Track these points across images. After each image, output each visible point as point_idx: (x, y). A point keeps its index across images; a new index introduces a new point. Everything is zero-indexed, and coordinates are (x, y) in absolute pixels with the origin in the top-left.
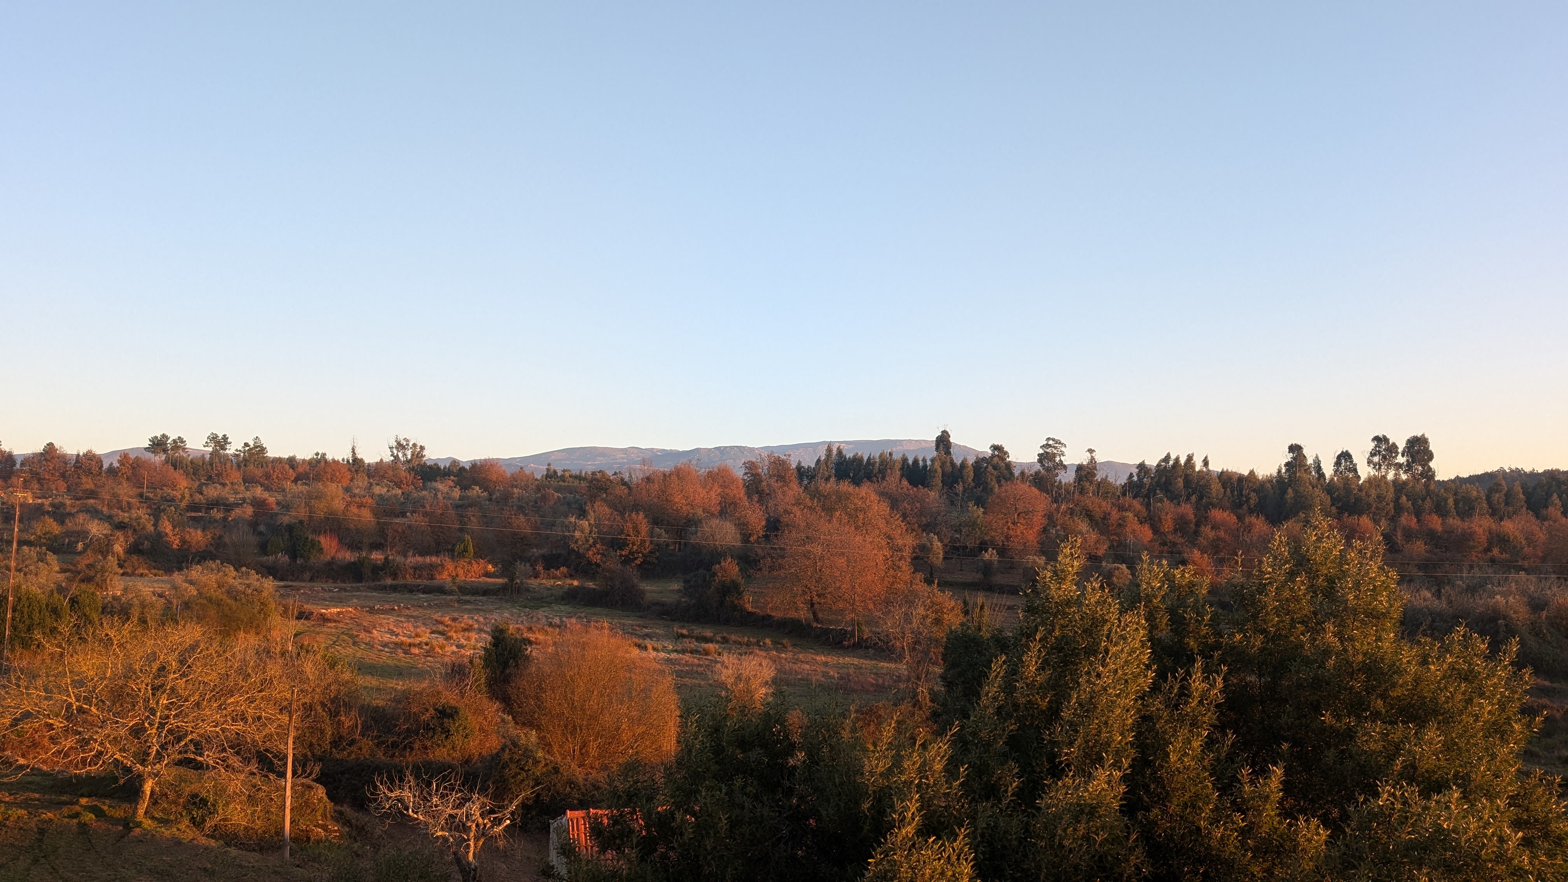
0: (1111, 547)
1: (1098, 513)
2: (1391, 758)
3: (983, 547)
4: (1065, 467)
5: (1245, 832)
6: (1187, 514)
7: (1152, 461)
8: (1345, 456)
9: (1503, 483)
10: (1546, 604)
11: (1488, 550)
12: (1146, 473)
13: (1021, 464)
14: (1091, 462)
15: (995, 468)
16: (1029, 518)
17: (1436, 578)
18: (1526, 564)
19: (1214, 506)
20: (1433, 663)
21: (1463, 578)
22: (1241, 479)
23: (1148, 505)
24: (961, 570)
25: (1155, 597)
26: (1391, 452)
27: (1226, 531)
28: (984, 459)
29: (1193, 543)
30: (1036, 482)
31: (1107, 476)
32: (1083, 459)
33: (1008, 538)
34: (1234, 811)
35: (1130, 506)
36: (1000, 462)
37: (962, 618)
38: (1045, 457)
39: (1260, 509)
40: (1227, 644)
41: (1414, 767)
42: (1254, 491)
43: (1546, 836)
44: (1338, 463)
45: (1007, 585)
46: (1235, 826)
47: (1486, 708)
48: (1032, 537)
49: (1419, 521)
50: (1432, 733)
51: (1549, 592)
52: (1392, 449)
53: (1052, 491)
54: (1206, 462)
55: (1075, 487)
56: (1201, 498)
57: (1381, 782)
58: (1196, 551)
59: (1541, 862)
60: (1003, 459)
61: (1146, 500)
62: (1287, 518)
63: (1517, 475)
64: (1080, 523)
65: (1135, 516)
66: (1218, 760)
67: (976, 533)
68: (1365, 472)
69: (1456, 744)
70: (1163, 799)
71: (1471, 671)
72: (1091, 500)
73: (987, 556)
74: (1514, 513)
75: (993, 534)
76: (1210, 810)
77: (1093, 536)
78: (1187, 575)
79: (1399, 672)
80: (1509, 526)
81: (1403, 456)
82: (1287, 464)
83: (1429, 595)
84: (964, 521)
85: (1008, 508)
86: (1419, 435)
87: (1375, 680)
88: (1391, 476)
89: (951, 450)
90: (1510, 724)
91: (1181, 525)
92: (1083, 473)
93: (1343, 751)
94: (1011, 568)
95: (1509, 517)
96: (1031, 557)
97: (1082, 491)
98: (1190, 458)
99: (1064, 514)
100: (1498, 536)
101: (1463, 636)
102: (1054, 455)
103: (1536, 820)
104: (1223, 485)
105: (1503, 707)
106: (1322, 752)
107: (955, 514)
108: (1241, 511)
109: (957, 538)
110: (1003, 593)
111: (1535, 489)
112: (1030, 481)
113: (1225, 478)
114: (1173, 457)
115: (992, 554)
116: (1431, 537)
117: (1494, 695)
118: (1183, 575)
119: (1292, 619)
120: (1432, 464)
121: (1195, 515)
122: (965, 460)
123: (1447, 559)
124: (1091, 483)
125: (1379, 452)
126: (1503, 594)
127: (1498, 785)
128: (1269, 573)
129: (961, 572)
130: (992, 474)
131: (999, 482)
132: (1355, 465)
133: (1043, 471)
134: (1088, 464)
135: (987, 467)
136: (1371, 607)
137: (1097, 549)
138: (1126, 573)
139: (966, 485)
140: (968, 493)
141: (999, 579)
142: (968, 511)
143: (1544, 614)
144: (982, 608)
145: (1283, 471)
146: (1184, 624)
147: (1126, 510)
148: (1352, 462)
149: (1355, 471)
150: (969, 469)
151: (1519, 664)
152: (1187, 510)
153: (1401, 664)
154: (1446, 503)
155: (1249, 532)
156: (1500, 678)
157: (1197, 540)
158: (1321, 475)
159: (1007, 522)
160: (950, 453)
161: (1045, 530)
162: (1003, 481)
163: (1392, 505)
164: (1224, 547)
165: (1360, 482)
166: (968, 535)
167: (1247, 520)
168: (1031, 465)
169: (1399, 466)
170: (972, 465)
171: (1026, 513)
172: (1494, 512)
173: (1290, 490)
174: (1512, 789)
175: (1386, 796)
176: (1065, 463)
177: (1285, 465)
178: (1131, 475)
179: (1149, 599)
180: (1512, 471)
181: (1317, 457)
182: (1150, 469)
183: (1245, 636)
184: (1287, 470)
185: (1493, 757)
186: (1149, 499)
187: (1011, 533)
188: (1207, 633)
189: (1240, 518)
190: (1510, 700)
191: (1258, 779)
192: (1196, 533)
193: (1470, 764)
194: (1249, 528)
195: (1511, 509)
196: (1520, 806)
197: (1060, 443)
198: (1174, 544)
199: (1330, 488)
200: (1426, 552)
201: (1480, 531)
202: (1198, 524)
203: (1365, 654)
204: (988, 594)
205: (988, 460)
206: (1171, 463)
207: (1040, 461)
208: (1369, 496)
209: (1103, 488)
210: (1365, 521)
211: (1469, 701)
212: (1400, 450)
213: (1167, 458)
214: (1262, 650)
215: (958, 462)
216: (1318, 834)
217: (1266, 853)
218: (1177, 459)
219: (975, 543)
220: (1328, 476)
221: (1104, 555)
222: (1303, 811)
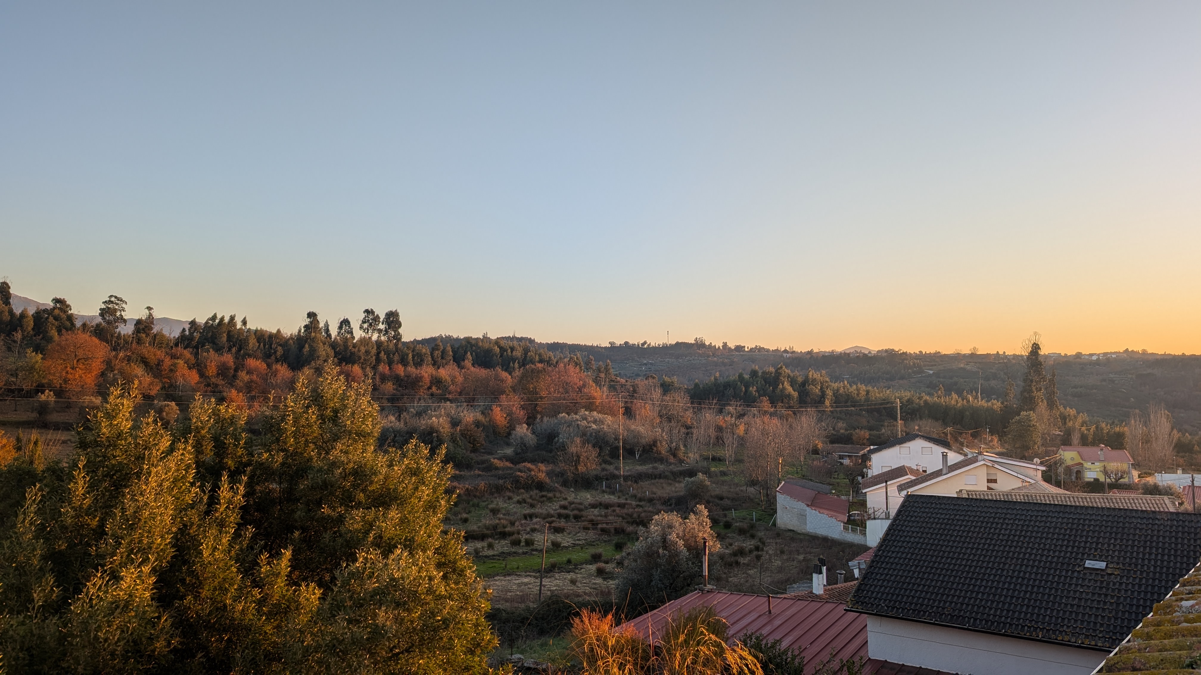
0: (163, 388)
1: (153, 360)
2: (367, 532)
3: (40, 389)
4: (125, 321)
5: (261, 603)
6: (228, 362)
7: (201, 320)
8: (345, 322)
9: (441, 344)
10: (460, 422)
11: (430, 388)
12: (196, 329)
13: (83, 317)
14: (149, 317)
15: (56, 318)
16: (88, 364)
17: (399, 407)
18: (450, 397)
19: (250, 356)
20: (396, 465)
21: (414, 407)
22: (271, 336)
23: (196, 355)
24: (16, 410)
25: (203, 428)
26: (376, 321)
27: (257, 376)
28: (45, 311)
29: (231, 385)
30: (96, 333)
31: (162, 329)
32: (143, 314)
33: (66, 381)
34: (253, 587)
35: (181, 355)
36: (61, 314)
37: (14, 454)
38: (106, 312)
39: (285, 359)
40: (256, 462)
41: (381, 537)
42: (280, 345)
43: (454, 571)
44: (340, 328)
45: (62, 423)
46: (254, 598)
47: (425, 492)
48: (90, 380)
49: (390, 369)
50: (394, 514)
51: (462, 414)
52: (376, 319)
53: (111, 341)
54: (244, 322)
55: (133, 338)
56: (240, 350)
57: (359, 551)
58: (233, 391)
59: (452, 588)
60: (65, 312)
61: (195, 350)
62: (303, 366)
63: (449, 339)
64: (136, 368)
65: (185, 363)
66: (241, 550)
67: (33, 377)
68: (358, 334)
69: (407, 518)
70: (195, 588)
71: (418, 468)
72: (148, 350)
73: (43, 397)
74: (446, 364)
75: (51, 377)
76: (235, 590)
77: (148, 379)
78: (230, 411)
79: (375, 474)
80: (443, 373)
81: (383, 324)
82: (306, 326)
83: (393, 419)
84: (21, 366)
85: (68, 354)
86: (394, 310)
87: (359, 480)
88: (375, 337)
89: (11, 301)
90: (438, 501)
91: (223, 371)
92: (141, 327)
93: (335, 533)
94: (67, 407)
95: (443, 367)
96: (88, 397)
97: (139, 341)
98: (232, 318)
99: (122, 360)
100: (436, 379)
101: (415, 445)
102: (115, 310)
103: (449, 561)
104: (257, 340)
105: (435, 490)
106: (321, 535)
107: (11, 359)
108: (269, 360)
109: (12, 381)
110: (59, 429)
111: (458, 348)
112: (91, 332)
113: (260, 335)
114: (219, 316)
115: (49, 395)
116: (397, 379)
117: (430, 483)
118: (226, 411)
119: (306, 440)
120: (400, 330)
121: (235, 363)
122: (25, 310)
123: (406, 395)
124: (147, 335)
125: (368, 320)
126: (436, 416)
127: (430, 542)
128: (292, 407)
129: (15, 412)
130: (53, 324)
131: (59, 331)
132: (352, 329)
133: (104, 324)
134: (147, 319)
135: (47, 318)
136: (361, 429)
137: (150, 390)
138: (175, 408)
139: (26, 333)
140: (27, 340)
141: (55, 417)
142: (26, 357)
143: (459, 428)
144: (36, 443)
145: (303, 331)
146: (224, 448)
147: (178, 358)
148: (349, 327)
149: (352, 333)
150: (29, 319)
151: (445, 462)
152: (228, 359)
153: (377, 468)
154: (407, 357)
155: (275, 376)
156: (435, 472)
157: (234, 382)
158: (329, 336)
159: (66, 367)
160: (9, 303)
161: (103, 374)
162: (64, 331)
163: (374, 358)
164: (255, 387)
165: (355, 341)
166: (24, 379)
167: (274, 367)
168: (93, 318)
169: (380, 331)
170: (33, 315)
171: (86, 359)
172: (435, 363)
173: (307, 346)
174: (437, 544)
175: (361, 560)
176: (125, 318)
177: (304, 327)
178: (184, 330)
179: (198, 430)
180: (446, 337)
181: (327, 322)
182: (200, 326)
183: (270, 454)
184: (305, 331)
185: (428, 524)
186: (198, 349)
187: (70, 376)
188: (242, 454)
189: (269, 366)
190: (439, 485)
191: (273, 561)
192: (235, 377)
193: (415, 530)
194: (275, 374)
195: (444, 361)
196: (441, 554)
197: (121, 300)
198: (217, 385)
199: (334, 345)
200: (394, 389)
201: (426, 375)
202: (236, 370)
203: (355, 463)
204: (43, 431)
205: (49, 312)
206: (217, 321)
207: (102, 315)
208: (359, 351)
209: (158, 340)
210: (356, 369)
211: (416, 489)
212: (381, 320)
213: (214, 318)
214: (283, 464)
215: (18, 311)
216: (314, 594)
217: (276, 614)
218: (222, 319)
219: (32, 386)
220: (333, 336)
221: (157, 395)
222: (305, 579)
